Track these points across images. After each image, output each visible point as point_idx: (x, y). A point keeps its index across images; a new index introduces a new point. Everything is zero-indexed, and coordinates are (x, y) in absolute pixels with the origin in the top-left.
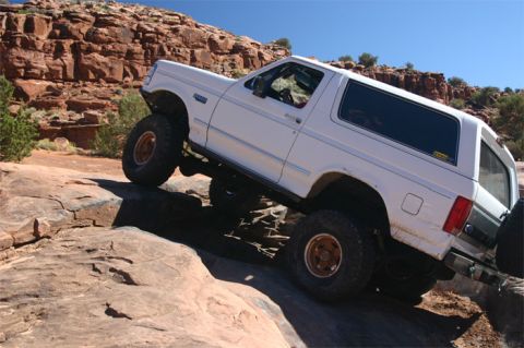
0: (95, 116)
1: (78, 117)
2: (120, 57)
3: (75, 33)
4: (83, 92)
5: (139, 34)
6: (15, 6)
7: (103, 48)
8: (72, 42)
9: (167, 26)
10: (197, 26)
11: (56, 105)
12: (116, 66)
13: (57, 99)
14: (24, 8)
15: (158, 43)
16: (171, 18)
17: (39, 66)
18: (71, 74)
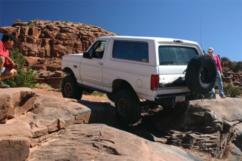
0: (60, 73)
1: (51, 74)
2: (71, 46)
3: (51, 35)
4: (54, 62)
5: (80, 36)
6: (24, 23)
7: (64, 42)
8: (50, 39)
9: (92, 33)
10: (106, 33)
11: (42, 68)
12: (69, 51)
13: (42, 66)
14: (28, 24)
15: (88, 40)
16: (94, 29)
17: (35, 50)
18: (48, 54)
